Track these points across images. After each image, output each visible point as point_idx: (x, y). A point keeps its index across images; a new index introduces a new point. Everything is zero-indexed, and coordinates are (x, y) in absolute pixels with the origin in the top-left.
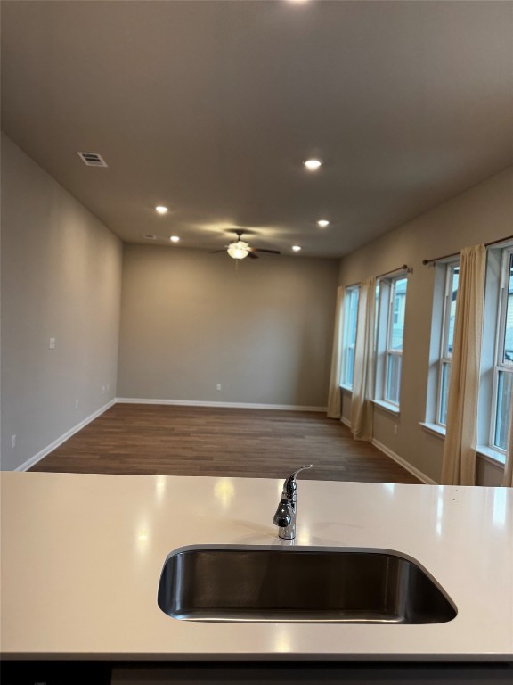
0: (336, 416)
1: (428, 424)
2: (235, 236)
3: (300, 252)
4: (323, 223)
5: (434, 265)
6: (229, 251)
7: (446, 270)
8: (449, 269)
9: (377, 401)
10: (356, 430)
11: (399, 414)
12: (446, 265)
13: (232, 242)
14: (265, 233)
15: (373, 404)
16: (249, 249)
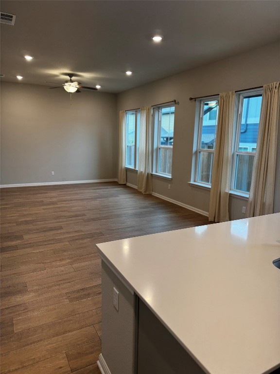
0: (124, 183)
1: (192, 182)
2: (68, 78)
3: (100, 89)
4: (129, 73)
5: (195, 101)
6: (65, 87)
7: (201, 103)
8: (202, 103)
9: (154, 173)
10: (143, 189)
11: (172, 179)
12: (201, 101)
13: (67, 82)
14: (86, 76)
15: (152, 174)
16: (78, 86)
